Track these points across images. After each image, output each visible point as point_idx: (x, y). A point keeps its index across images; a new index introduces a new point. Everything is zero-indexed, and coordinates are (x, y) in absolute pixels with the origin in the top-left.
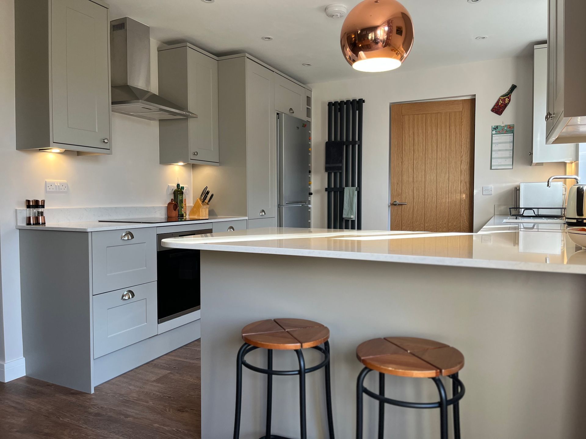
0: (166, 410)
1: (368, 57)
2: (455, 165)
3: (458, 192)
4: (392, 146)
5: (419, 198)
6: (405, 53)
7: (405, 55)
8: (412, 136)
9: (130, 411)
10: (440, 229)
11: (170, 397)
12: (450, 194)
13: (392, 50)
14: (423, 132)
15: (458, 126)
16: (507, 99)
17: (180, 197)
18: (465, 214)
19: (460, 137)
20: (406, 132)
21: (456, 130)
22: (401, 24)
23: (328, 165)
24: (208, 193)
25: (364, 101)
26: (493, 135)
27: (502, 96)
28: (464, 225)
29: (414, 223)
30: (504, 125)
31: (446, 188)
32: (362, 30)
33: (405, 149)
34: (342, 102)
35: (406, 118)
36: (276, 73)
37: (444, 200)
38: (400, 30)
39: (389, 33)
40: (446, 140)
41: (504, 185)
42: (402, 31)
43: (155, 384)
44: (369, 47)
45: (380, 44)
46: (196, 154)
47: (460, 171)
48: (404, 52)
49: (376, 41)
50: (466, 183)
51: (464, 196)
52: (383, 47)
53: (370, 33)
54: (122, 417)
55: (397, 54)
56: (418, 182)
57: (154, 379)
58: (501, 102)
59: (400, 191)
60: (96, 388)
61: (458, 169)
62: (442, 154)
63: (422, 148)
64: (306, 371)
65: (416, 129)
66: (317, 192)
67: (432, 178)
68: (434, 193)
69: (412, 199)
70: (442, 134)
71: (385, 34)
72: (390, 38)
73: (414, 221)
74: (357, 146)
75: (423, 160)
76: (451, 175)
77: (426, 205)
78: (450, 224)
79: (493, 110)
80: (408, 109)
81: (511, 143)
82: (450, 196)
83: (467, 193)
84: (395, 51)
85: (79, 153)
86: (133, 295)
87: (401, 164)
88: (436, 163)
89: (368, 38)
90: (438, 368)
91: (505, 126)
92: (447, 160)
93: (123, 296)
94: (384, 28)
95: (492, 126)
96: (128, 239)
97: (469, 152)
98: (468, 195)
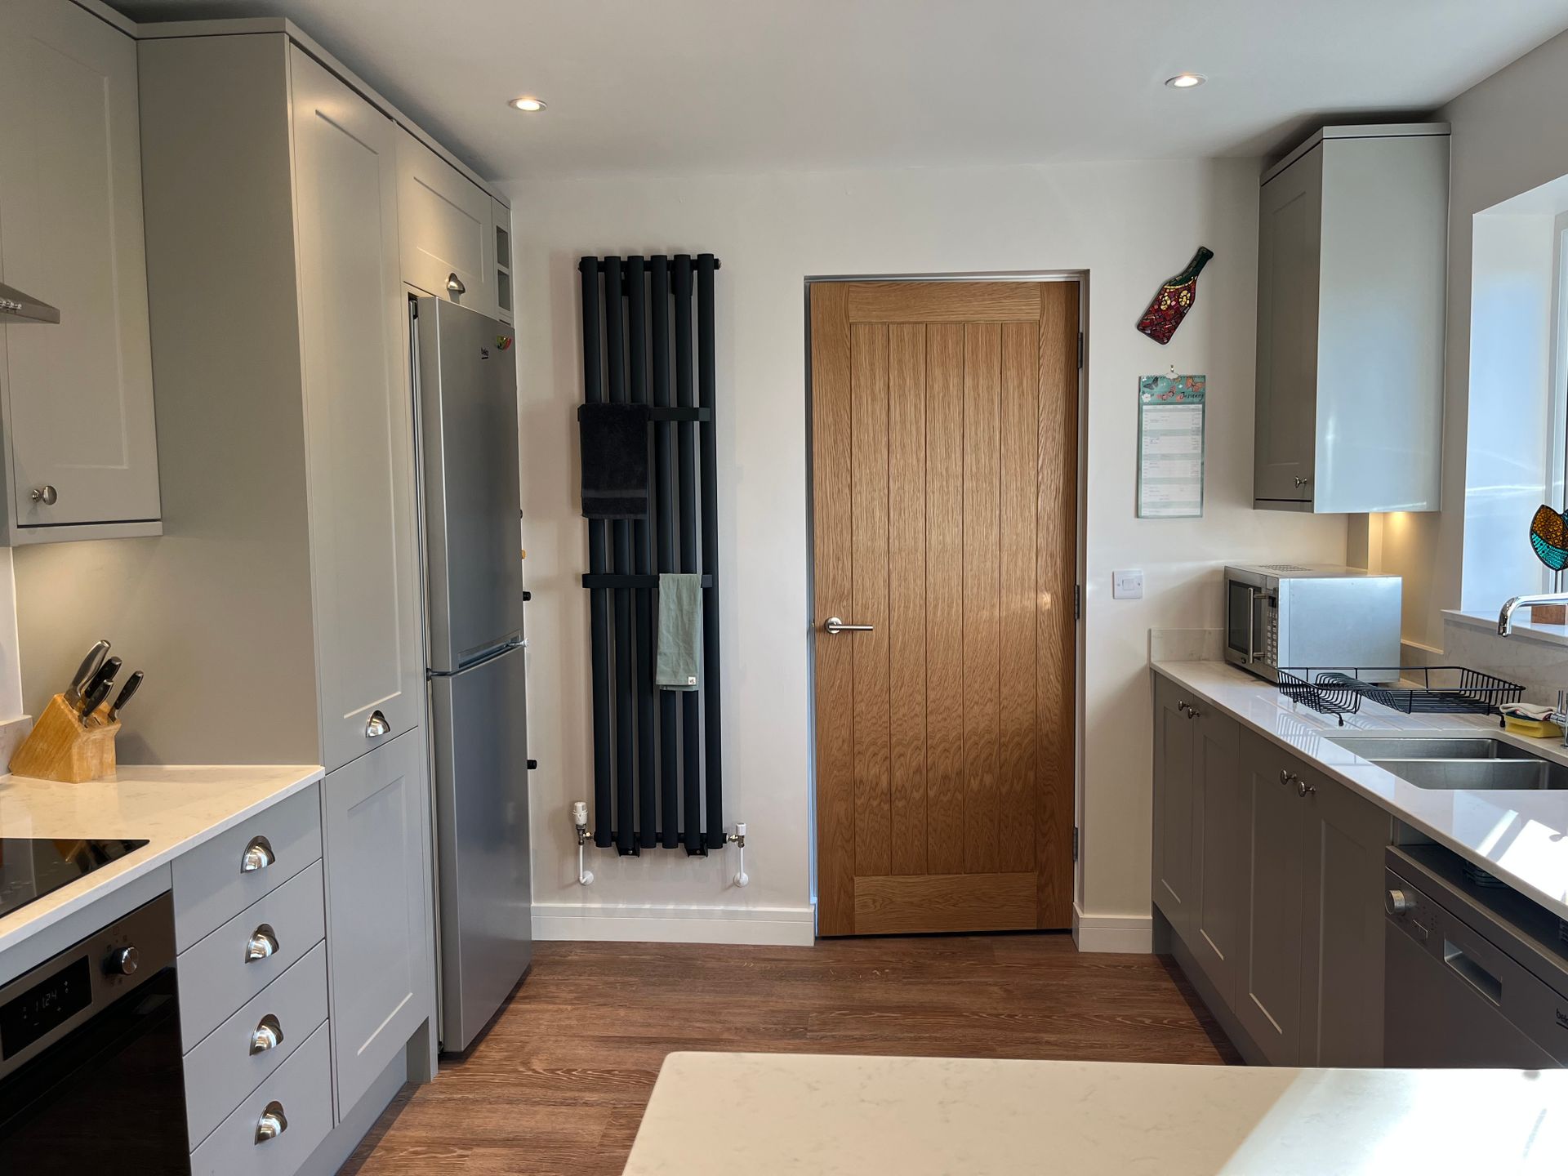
2: (1019, 498)
3: (1029, 587)
4: (815, 428)
5: (907, 608)
8: (883, 395)
10: (975, 707)
12: (1004, 592)
14: (916, 385)
15: (1029, 370)
16: (1185, 292)
18: (1051, 654)
19: (1033, 405)
20: (862, 380)
21: (1021, 383)
23: (592, 494)
24: (110, 669)
25: (716, 264)
26: (1145, 407)
27: (1170, 283)
28: (1048, 690)
29: (892, 690)
30: (1176, 376)
31: (993, 572)
33: (859, 441)
34: (634, 260)
35: (863, 333)
36: (398, 123)
37: (985, 614)
40: (991, 413)
41: (1174, 568)
47: (1034, 518)
50: (1052, 556)
51: (1046, 599)
56: (903, 554)
58: (1169, 302)
59: (847, 585)
61: (1030, 512)
62: (978, 461)
63: (914, 440)
65: (894, 374)
67: (948, 540)
68: (954, 591)
69: (884, 612)
70: (979, 395)
73: (892, 684)
74: (697, 424)
75: (919, 478)
76: (1006, 531)
77: (929, 629)
78: (1004, 691)
79: (1142, 326)
80: (868, 303)
81: (1197, 435)
82: (1004, 599)
83: (1056, 587)
87: (847, 491)
88: (960, 489)
91: (1181, 378)
92: (996, 482)
95: (1140, 377)
97: (1061, 457)
98: (1060, 595)
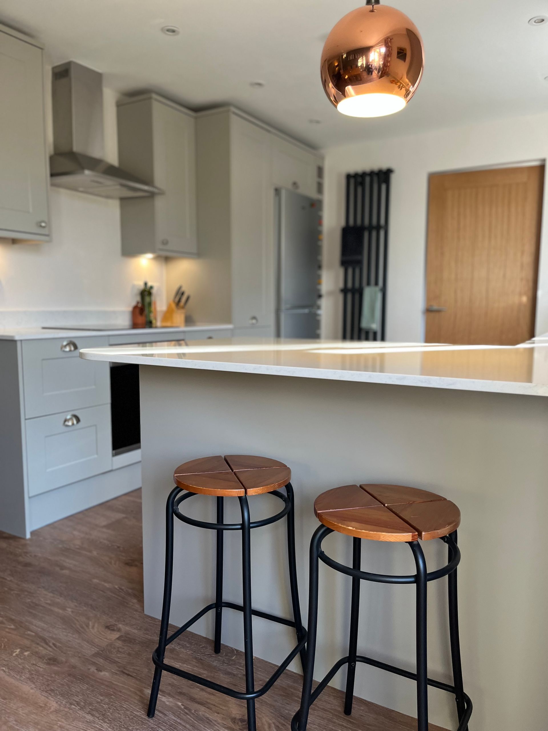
0: (111, 563)
1: (357, 93)
2: (514, 257)
3: (516, 293)
4: (429, 232)
5: (463, 302)
6: (411, 87)
7: (412, 89)
8: (457, 217)
9: (69, 562)
11: (118, 547)
12: (505, 296)
13: (392, 82)
17: (147, 299)
18: (526, 322)
22: (405, 44)
23: (344, 258)
24: (183, 294)
25: (392, 172)
29: (455, 335)
31: (500, 287)
32: (349, 54)
33: (446, 236)
35: (450, 193)
37: (497, 305)
38: (403, 53)
39: (387, 57)
42: (406, 54)
43: (105, 530)
44: (359, 79)
45: (375, 73)
46: (165, 243)
47: (520, 266)
48: (410, 84)
49: (369, 69)
50: (528, 281)
51: (525, 299)
52: (378, 78)
53: (359, 58)
54: (57, 569)
55: (399, 88)
56: (462, 281)
57: (104, 523)
59: (438, 292)
60: (32, 533)
61: (517, 262)
63: (469, 234)
64: (251, 525)
66: (330, 293)
67: (482, 275)
68: (483, 295)
71: (381, 60)
72: (388, 64)
73: (456, 333)
74: (383, 232)
75: (470, 250)
77: (472, 311)
82: (505, 299)
83: (528, 294)
84: (396, 84)
85: (14, 241)
86: (78, 420)
88: (488, 254)
89: (357, 66)
90: (417, 530)
92: (504, 250)
93: (66, 420)
94: (380, 50)
96: (70, 351)
